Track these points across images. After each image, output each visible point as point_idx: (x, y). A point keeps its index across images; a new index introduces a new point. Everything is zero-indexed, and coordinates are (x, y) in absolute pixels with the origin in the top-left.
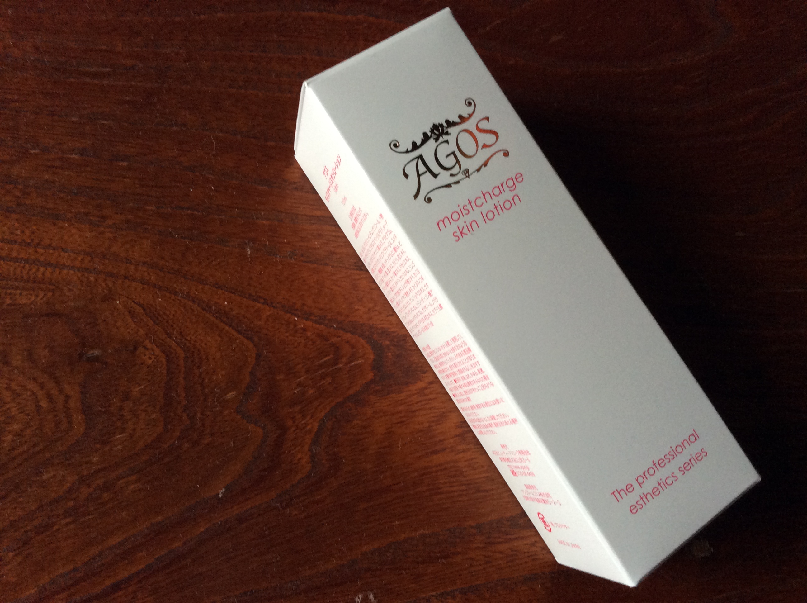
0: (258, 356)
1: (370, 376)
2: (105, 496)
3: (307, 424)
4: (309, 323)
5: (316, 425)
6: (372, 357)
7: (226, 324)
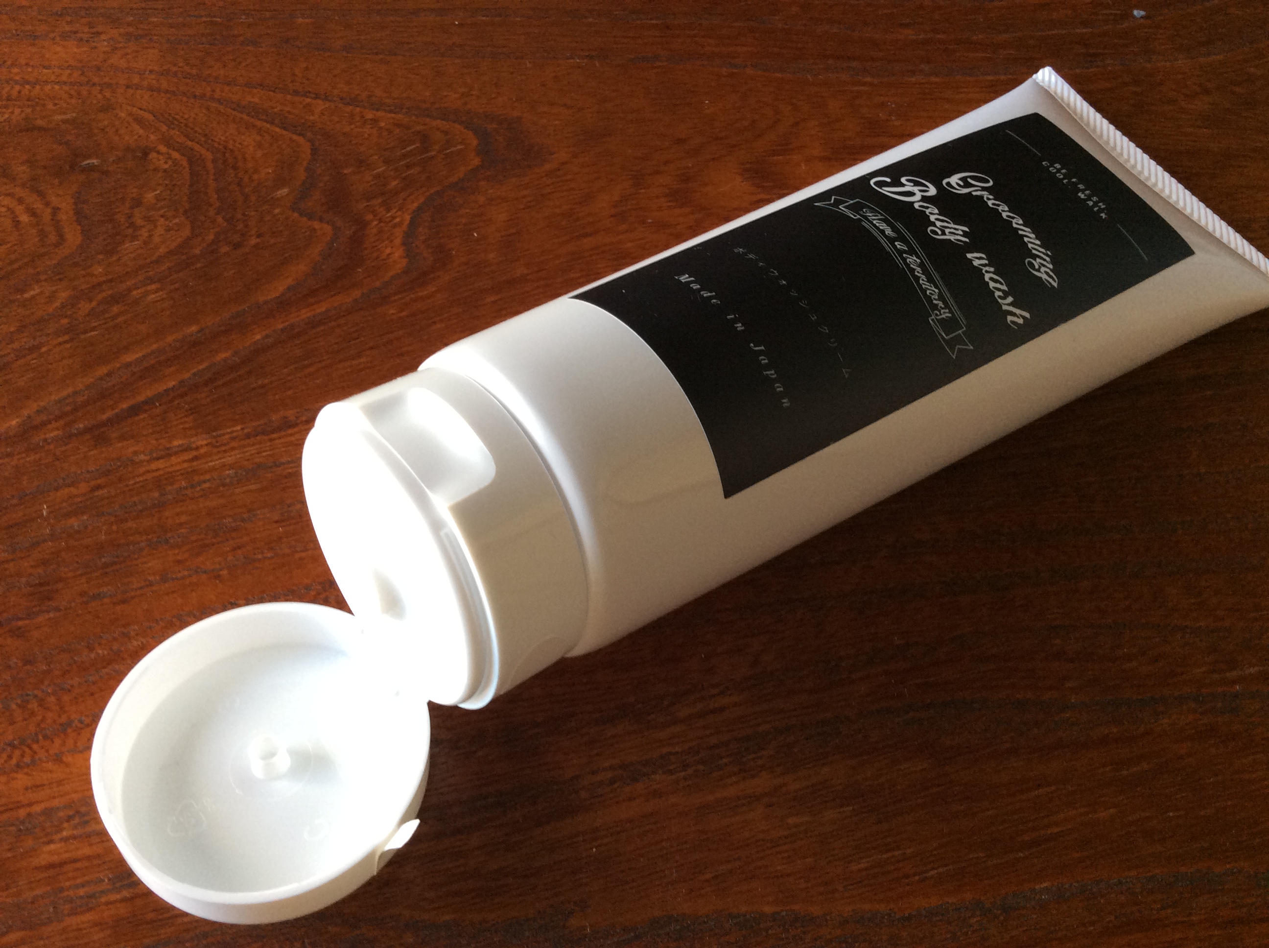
0: (314, 151)
1: (476, 161)
2: (115, 309)
3: (394, 218)
4: (380, 114)
5: (407, 218)
6: (475, 142)
7: (266, 121)
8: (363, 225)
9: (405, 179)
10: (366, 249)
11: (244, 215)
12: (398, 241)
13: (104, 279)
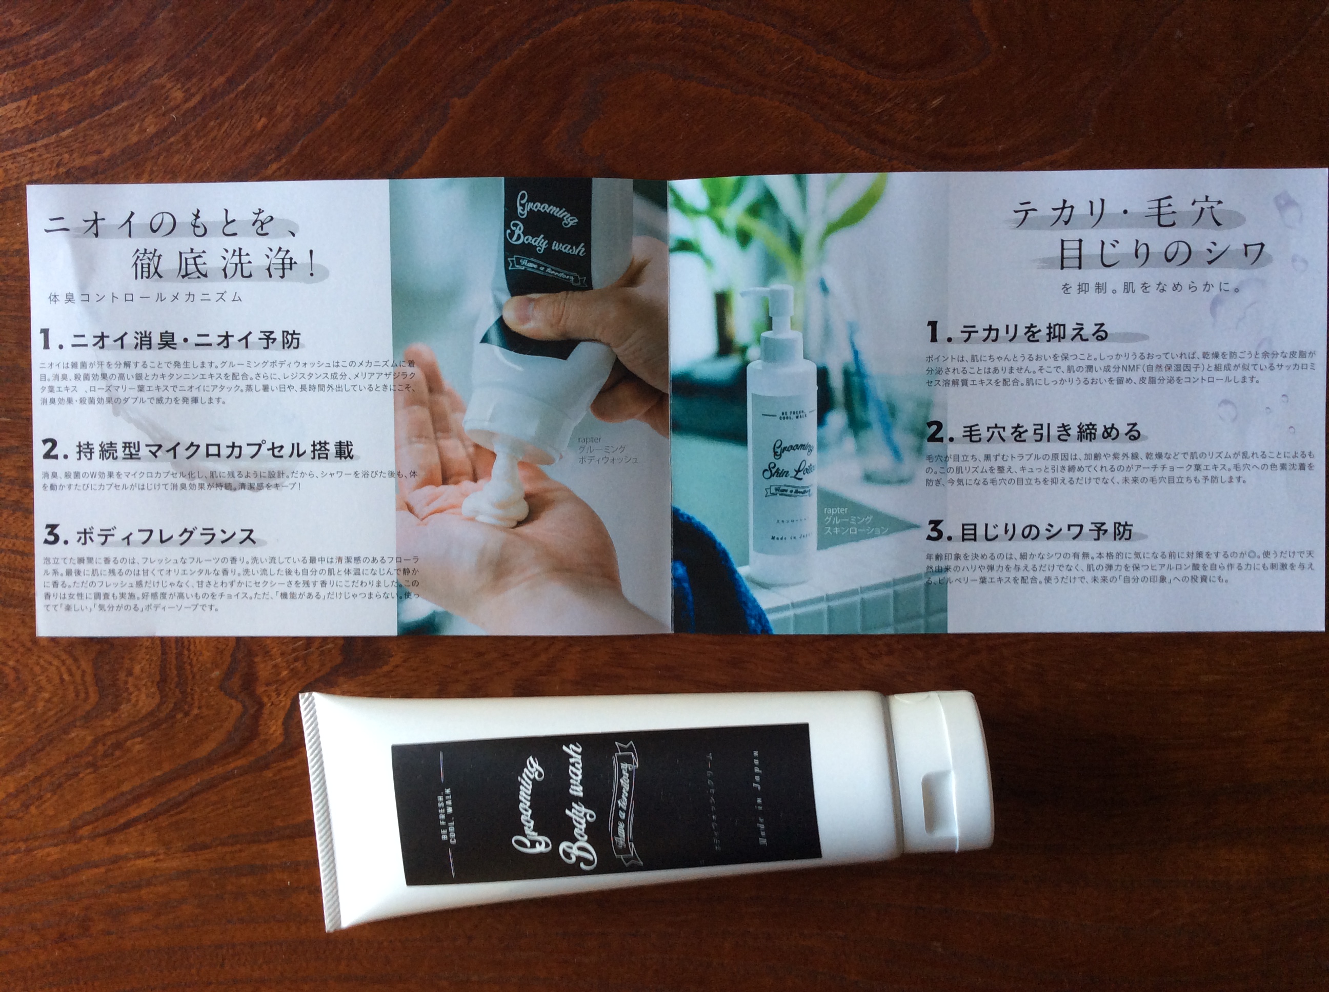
8: (261, 705)
9: (292, 670)
10: (261, 725)
11: (192, 689)
12: (280, 722)
13: (111, 730)
